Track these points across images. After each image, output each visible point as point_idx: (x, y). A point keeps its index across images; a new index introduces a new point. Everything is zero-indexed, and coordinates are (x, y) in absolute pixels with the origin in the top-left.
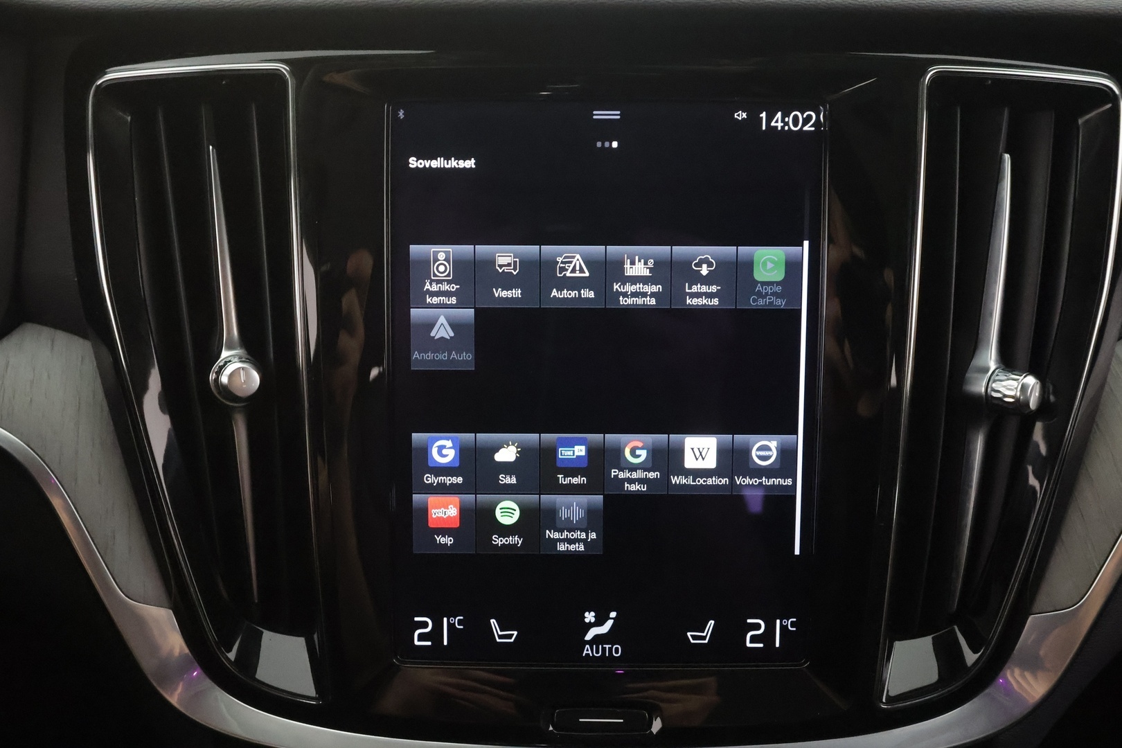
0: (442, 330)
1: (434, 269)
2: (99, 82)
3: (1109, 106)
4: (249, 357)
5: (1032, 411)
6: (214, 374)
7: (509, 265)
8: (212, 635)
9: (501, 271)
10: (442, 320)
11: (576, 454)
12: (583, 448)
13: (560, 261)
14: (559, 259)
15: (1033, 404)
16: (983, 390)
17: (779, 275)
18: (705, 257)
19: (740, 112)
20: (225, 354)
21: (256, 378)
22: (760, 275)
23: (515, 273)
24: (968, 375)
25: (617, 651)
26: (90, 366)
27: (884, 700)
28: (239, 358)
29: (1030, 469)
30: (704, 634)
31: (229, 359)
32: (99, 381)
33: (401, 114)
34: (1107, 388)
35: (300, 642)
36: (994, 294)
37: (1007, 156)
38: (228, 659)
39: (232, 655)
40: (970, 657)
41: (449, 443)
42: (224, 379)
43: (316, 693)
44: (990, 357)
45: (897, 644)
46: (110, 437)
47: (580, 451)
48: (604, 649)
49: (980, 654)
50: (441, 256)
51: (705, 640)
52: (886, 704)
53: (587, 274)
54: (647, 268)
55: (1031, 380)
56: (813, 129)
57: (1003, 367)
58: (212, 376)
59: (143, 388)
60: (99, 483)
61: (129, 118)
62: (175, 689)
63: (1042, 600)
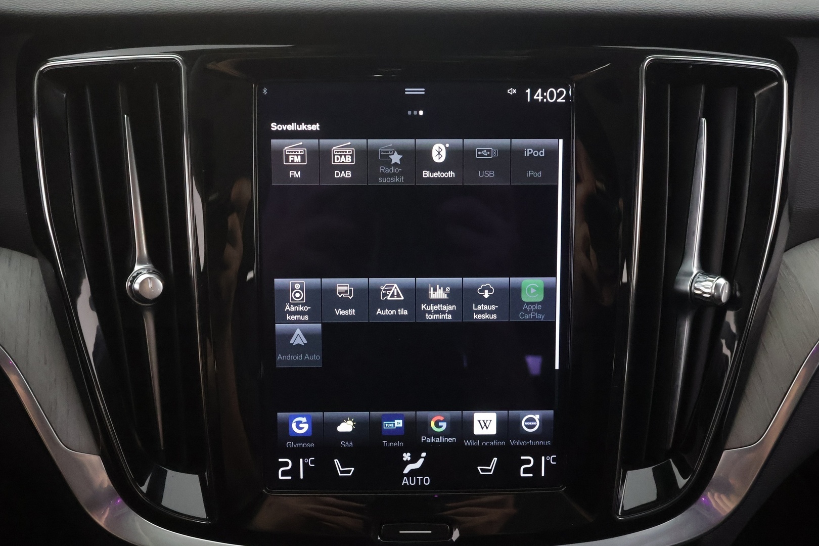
0: (299, 339)
1: (292, 295)
2: (42, 69)
3: (776, 83)
4: (155, 270)
5: (723, 303)
6: (129, 283)
7: (346, 292)
8: (130, 474)
9: (340, 296)
10: (298, 332)
11: (396, 425)
12: (401, 421)
13: (383, 289)
14: (383, 288)
15: (724, 298)
16: (688, 288)
17: (540, 297)
18: (486, 285)
19: (512, 89)
20: (137, 267)
21: (160, 285)
22: (526, 297)
23: (350, 298)
24: (677, 278)
25: (427, 481)
26: (38, 278)
27: (620, 514)
28: (148, 271)
29: (723, 341)
30: (490, 468)
31: (140, 271)
32: (44, 289)
33: (265, 91)
34: (777, 285)
35: (195, 478)
36: (696, 219)
37: (704, 120)
38: (141, 492)
39: (144, 489)
40: (681, 482)
41: (304, 420)
42: (136, 286)
43: (207, 516)
44: (693, 265)
45: (629, 473)
46: (53, 328)
47: (399, 423)
48: (417, 480)
49: (688, 479)
50: (297, 286)
51: (491, 472)
52: (621, 516)
53: (402, 298)
54: (445, 293)
55: (722, 281)
56: (564, 101)
57: (703, 271)
58: (128, 284)
59: (76, 293)
60: (45, 364)
61: (65, 95)
62: (103, 514)
63: (732, 439)
